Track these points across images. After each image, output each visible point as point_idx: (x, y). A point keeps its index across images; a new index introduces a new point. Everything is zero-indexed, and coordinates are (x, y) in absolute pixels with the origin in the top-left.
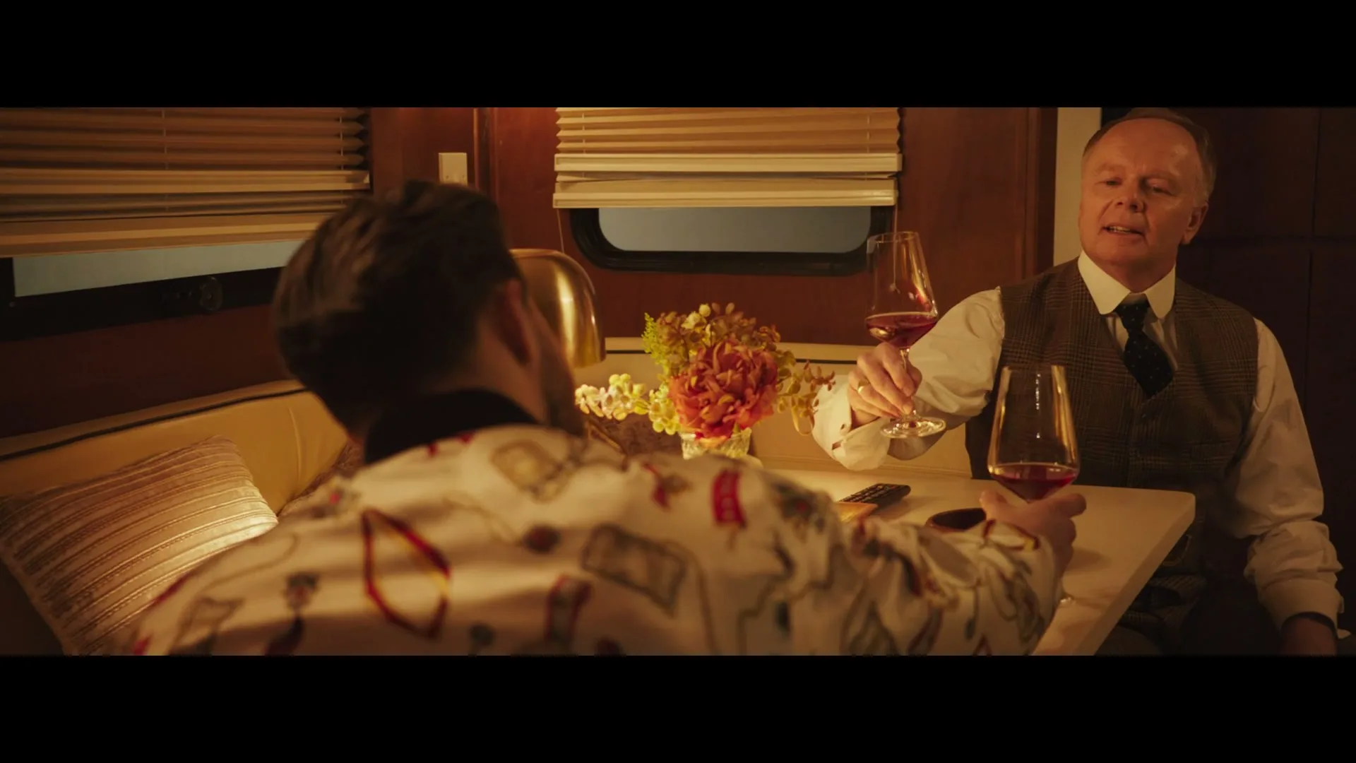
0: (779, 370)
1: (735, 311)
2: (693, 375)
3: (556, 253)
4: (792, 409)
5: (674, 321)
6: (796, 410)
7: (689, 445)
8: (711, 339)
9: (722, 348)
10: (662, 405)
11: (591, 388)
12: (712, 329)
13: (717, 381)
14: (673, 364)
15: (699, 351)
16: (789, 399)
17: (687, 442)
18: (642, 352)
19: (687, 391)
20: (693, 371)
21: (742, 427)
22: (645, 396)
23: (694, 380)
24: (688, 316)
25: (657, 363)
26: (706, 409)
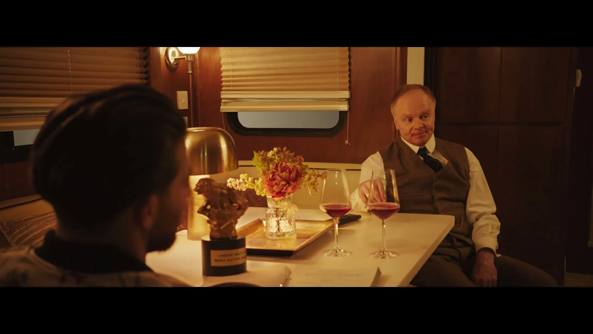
0: (303, 172)
1: (286, 150)
2: (271, 174)
3: (220, 129)
4: (308, 186)
5: (263, 154)
6: (310, 187)
7: (270, 200)
8: (278, 160)
9: (282, 164)
10: (260, 186)
11: (233, 179)
12: (278, 157)
13: (280, 176)
14: (264, 170)
15: (273, 165)
16: (307, 183)
17: (269, 199)
18: (252, 166)
19: (269, 180)
20: (271, 172)
21: (289, 194)
22: (253, 182)
23: (271, 176)
24: (269, 151)
25: (258, 170)
26: (275, 187)
